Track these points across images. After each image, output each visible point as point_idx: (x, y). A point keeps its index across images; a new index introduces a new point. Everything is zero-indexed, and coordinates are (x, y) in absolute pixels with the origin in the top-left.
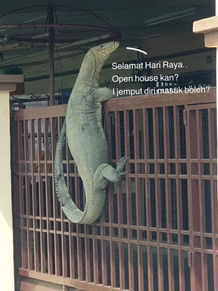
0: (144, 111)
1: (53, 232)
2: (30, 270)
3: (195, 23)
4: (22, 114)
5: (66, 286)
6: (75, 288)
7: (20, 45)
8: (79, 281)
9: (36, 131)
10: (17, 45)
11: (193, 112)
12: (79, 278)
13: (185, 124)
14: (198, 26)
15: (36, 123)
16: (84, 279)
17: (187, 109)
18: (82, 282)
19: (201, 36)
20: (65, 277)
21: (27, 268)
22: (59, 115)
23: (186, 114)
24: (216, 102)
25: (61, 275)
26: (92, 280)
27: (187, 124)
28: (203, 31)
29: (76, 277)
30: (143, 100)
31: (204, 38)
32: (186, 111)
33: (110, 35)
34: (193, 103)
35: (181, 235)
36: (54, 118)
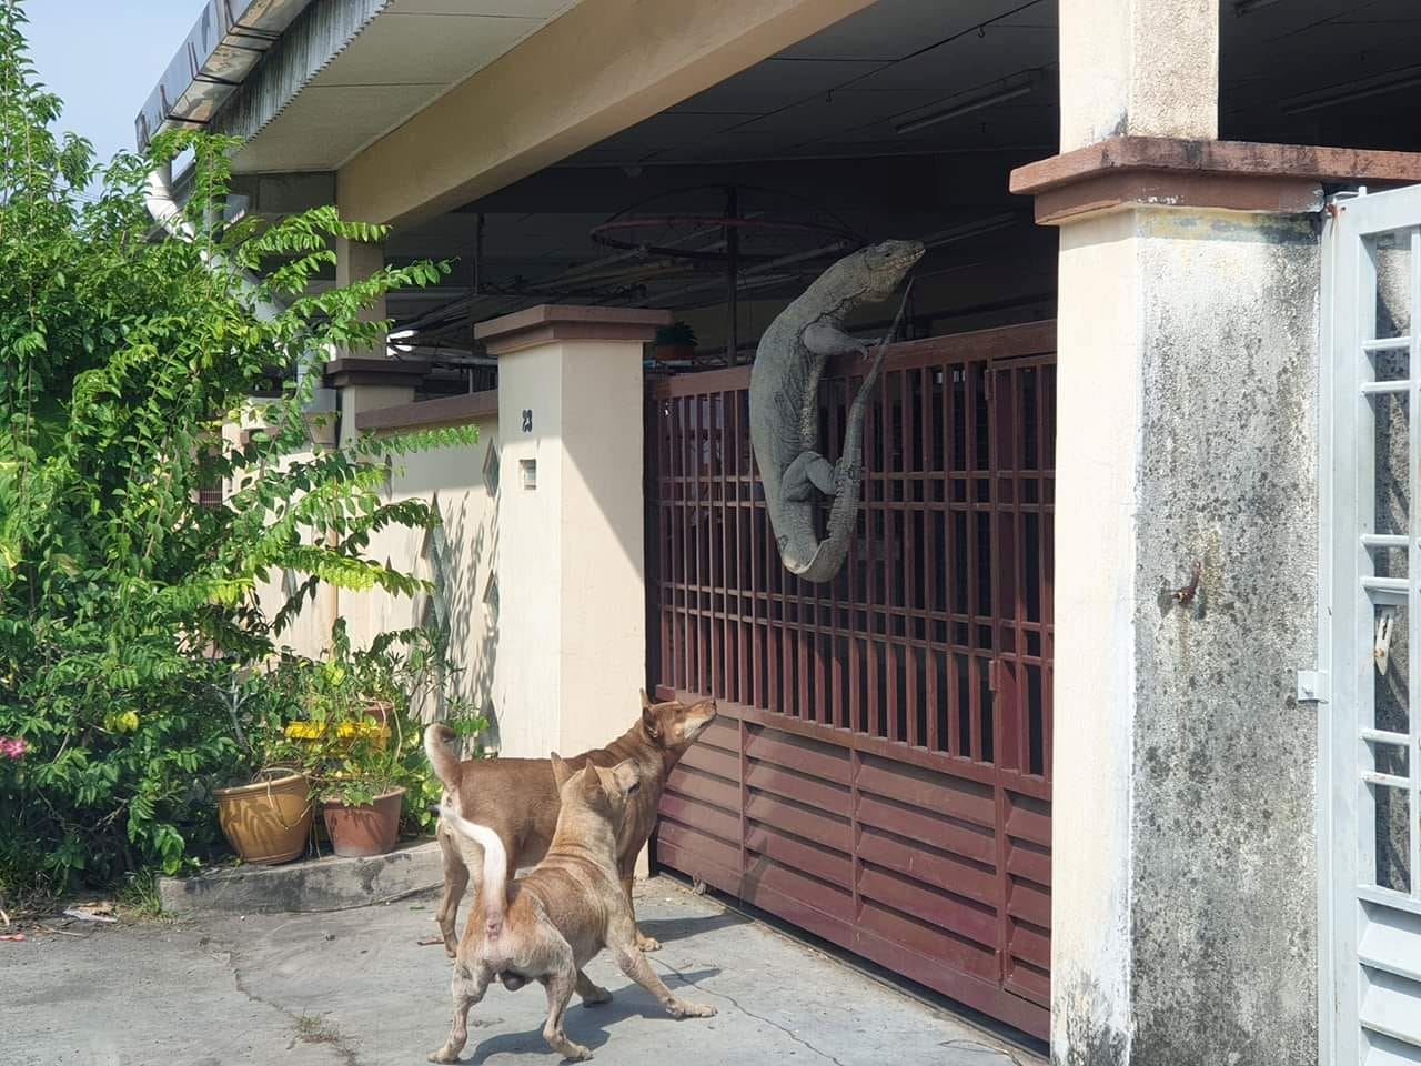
0: (904, 373)
1: (723, 616)
2: (678, 688)
3: (1014, 173)
4: (668, 385)
5: (745, 722)
6: (762, 727)
7: (673, 262)
8: (770, 712)
9: (707, 425)
10: (666, 263)
11: (1005, 374)
12: (770, 706)
13: (987, 398)
14: (1022, 179)
15: (693, 403)
16: (780, 709)
17: (992, 369)
18: (777, 714)
19: (1028, 199)
20: (743, 704)
21: (672, 686)
22: (737, 386)
23: (991, 379)
24: (1056, 352)
25: (736, 700)
26: (796, 713)
27: (991, 399)
28: (1032, 189)
29: (765, 706)
30: (902, 353)
31: (1033, 204)
32: (991, 373)
33: (846, 244)
34: (1006, 354)
35: (975, 625)
36: (727, 393)
